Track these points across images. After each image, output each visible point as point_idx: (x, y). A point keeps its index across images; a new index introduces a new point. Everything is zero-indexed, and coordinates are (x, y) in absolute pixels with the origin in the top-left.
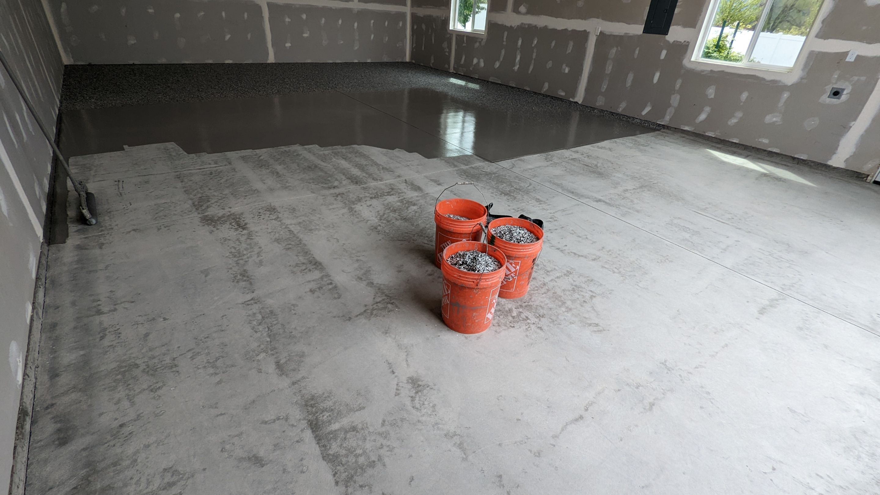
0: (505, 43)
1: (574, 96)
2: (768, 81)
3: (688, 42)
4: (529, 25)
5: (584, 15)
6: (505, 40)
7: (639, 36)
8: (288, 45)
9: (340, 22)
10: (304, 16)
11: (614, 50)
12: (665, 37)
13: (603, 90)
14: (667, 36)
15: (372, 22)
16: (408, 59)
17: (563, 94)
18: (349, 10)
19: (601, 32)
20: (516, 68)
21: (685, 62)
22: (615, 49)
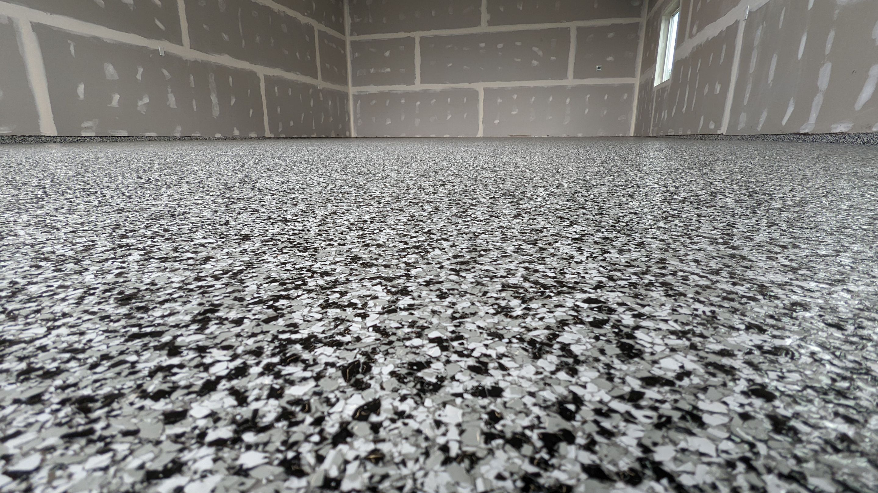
0: (681, 80)
1: (720, 125)
4: (697, 46)
6: (681, 77)
8: (497, 122)
9: (551, 99)
10: (515, 97)
11: (759, 31)
13: (746, 103)
15: (588, 96)
16: (632, 134)
17: (713, 126)
18: (563, 87)
19: (750, 12)
20: (684, 109)
22: (761, 28)
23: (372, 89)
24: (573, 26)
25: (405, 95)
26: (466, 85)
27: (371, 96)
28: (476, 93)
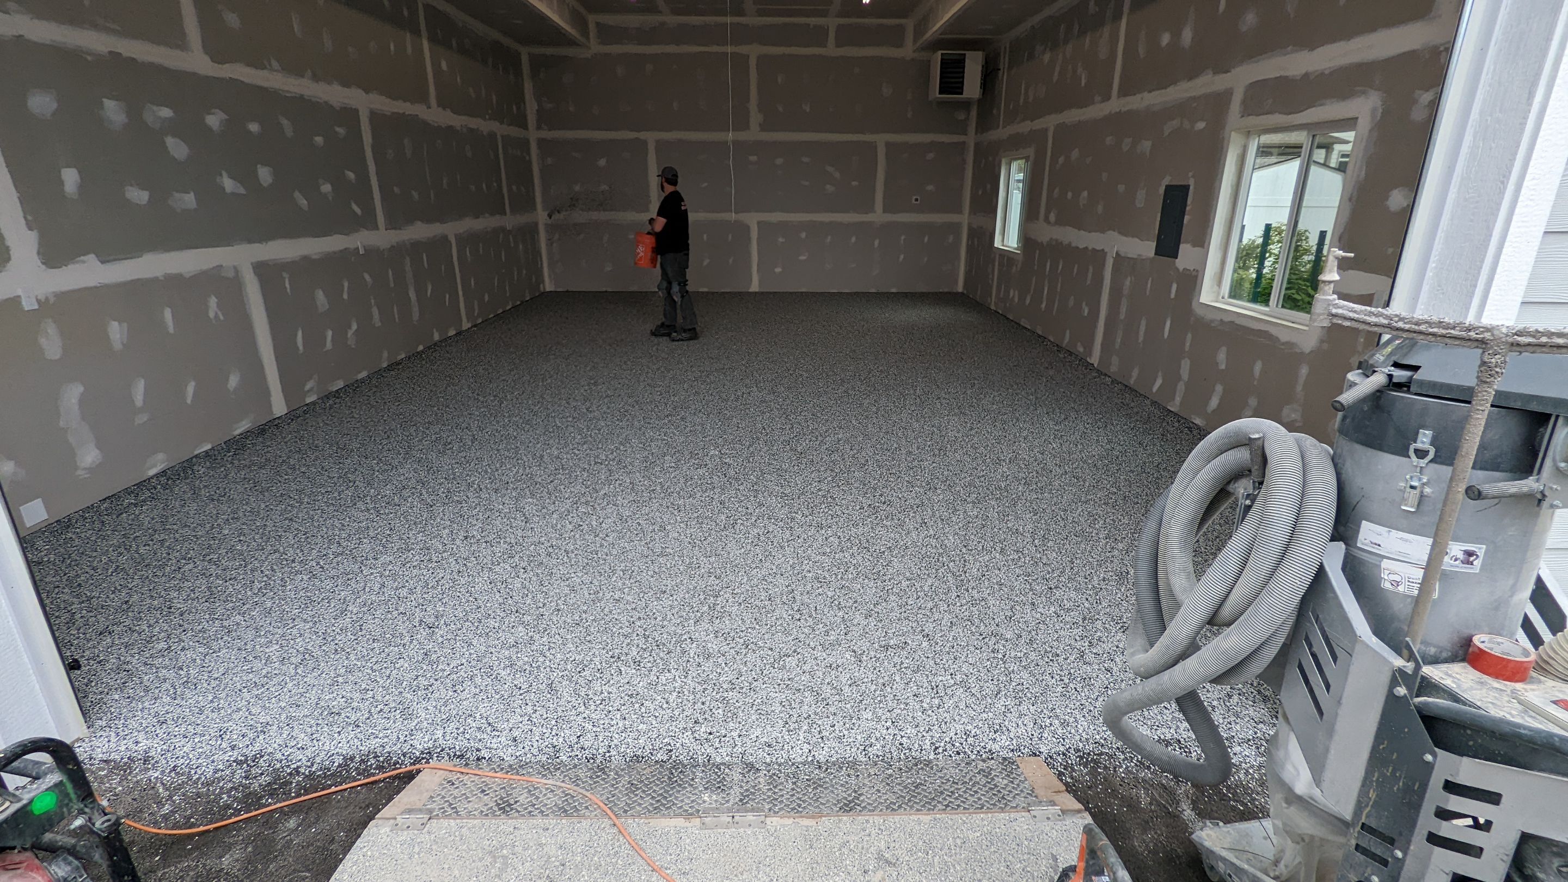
0: (1036, 267)
1: (1090, 355)
2: (1283, 344)
3: (1197, 271)
4: (1057, 240)
5: (1102, 227)
6: (1036, 263)
7: (1152, 260)
8: (778, 270)
9: (853, 239)
10: (803, 235)
11: (1128, 282)
12: (1174, 263)
13: (1117, 346)
14: (1177, 260)
15: (903, 238)
16: (960, 289)
17: (1081, 350)
18: (869, 224)
19: (1117, 253)
20: (1043, 306)
21: (1194, 304)
22: (1129, 279)
23: (581, 216)
24: (881, 140)
25: (635, 227)
26: (731, 216)
27: (577, 226)
28: (747, 228)
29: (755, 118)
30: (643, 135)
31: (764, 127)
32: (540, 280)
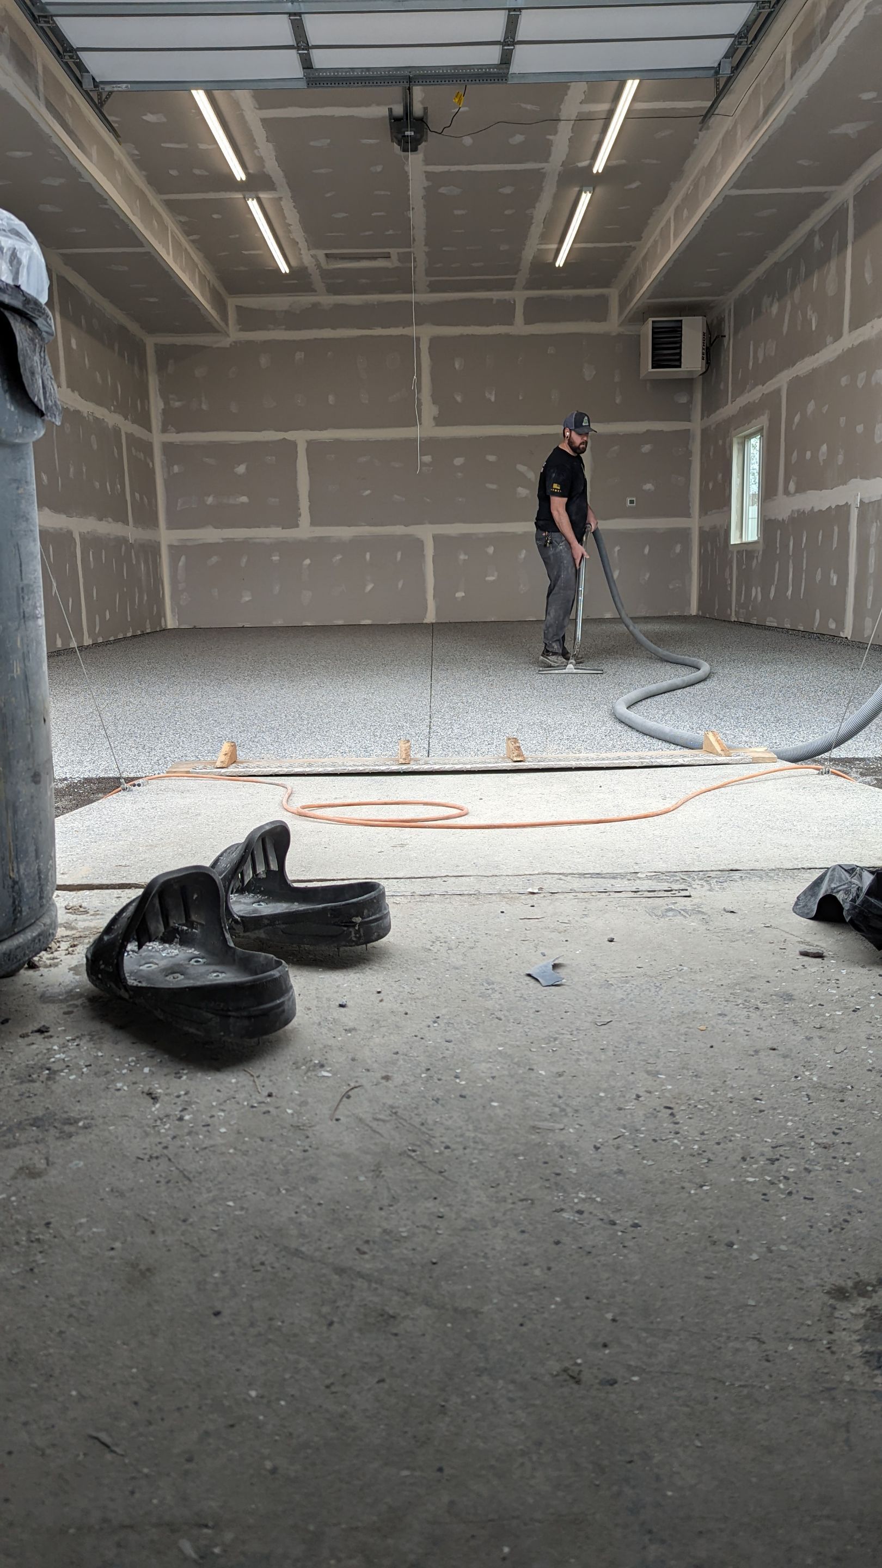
0: (778, 552)
1: (843, 628)
4: (798, 511)
5: (844, 477)
6: (778, 544)
8: (460, 594)
10: (491, 550)
11: (873, 529)
15: (617, 549)
16: (694, 611)
17: (833, 626)
20: (789, 593)
22: (875, 525)
23: (211, 535)
25: (280, 546)
26: (399, 530)
27: (207, 549)
28: (420, 544)
29: (429, 410)
30: (290, 435)
31: (440, 421)
32: (161, 614)
